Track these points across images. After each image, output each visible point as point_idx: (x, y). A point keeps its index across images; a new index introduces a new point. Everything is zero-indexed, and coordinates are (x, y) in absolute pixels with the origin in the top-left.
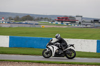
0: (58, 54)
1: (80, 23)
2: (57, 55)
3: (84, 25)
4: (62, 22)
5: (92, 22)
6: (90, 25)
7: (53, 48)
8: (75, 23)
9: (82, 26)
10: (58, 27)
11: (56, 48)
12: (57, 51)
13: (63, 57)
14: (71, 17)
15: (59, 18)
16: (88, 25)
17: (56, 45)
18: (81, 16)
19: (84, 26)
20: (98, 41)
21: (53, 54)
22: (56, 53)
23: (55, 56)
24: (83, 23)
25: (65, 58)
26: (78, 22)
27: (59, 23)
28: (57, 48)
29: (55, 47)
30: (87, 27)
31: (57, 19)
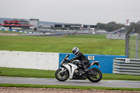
0: (78, 76)
1: (35, 29)
2: (76, 77)
3: (41, 31)
4: (10, 27)
5: (52, 28)
6: (50, 32)
7: (71, 67)
8: (29, 29)
9: (38, 34)
10: (5, 34)
11: (74, 67)
12: (77, 71)
13: (85, 79)
14: (22, 21)
15: (6, 22)
16: (47, 32)
17: (74, 63)
18: (38, 20)
19: (42, 34)
20: (60, 55)
21: (71, 75)
22: (75, 74)
23: (73, 79)
24: (40, 30)
25: (87, 80)
26: (33, 28)
27: (7, 29)
28: (76, 67)
29: (73, 65)
30: (46, 35)
31: (3, 23)
